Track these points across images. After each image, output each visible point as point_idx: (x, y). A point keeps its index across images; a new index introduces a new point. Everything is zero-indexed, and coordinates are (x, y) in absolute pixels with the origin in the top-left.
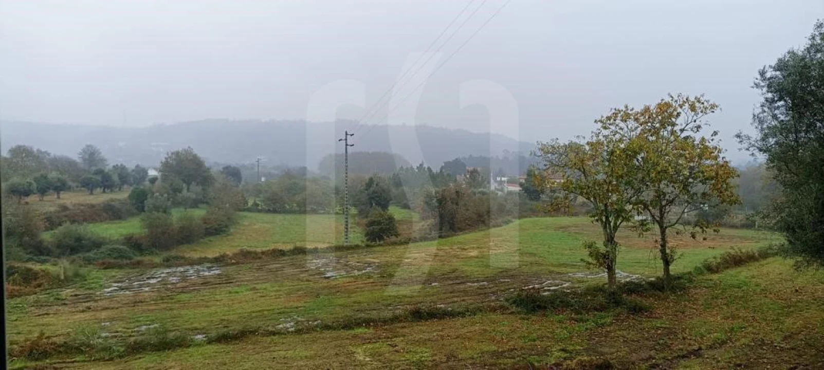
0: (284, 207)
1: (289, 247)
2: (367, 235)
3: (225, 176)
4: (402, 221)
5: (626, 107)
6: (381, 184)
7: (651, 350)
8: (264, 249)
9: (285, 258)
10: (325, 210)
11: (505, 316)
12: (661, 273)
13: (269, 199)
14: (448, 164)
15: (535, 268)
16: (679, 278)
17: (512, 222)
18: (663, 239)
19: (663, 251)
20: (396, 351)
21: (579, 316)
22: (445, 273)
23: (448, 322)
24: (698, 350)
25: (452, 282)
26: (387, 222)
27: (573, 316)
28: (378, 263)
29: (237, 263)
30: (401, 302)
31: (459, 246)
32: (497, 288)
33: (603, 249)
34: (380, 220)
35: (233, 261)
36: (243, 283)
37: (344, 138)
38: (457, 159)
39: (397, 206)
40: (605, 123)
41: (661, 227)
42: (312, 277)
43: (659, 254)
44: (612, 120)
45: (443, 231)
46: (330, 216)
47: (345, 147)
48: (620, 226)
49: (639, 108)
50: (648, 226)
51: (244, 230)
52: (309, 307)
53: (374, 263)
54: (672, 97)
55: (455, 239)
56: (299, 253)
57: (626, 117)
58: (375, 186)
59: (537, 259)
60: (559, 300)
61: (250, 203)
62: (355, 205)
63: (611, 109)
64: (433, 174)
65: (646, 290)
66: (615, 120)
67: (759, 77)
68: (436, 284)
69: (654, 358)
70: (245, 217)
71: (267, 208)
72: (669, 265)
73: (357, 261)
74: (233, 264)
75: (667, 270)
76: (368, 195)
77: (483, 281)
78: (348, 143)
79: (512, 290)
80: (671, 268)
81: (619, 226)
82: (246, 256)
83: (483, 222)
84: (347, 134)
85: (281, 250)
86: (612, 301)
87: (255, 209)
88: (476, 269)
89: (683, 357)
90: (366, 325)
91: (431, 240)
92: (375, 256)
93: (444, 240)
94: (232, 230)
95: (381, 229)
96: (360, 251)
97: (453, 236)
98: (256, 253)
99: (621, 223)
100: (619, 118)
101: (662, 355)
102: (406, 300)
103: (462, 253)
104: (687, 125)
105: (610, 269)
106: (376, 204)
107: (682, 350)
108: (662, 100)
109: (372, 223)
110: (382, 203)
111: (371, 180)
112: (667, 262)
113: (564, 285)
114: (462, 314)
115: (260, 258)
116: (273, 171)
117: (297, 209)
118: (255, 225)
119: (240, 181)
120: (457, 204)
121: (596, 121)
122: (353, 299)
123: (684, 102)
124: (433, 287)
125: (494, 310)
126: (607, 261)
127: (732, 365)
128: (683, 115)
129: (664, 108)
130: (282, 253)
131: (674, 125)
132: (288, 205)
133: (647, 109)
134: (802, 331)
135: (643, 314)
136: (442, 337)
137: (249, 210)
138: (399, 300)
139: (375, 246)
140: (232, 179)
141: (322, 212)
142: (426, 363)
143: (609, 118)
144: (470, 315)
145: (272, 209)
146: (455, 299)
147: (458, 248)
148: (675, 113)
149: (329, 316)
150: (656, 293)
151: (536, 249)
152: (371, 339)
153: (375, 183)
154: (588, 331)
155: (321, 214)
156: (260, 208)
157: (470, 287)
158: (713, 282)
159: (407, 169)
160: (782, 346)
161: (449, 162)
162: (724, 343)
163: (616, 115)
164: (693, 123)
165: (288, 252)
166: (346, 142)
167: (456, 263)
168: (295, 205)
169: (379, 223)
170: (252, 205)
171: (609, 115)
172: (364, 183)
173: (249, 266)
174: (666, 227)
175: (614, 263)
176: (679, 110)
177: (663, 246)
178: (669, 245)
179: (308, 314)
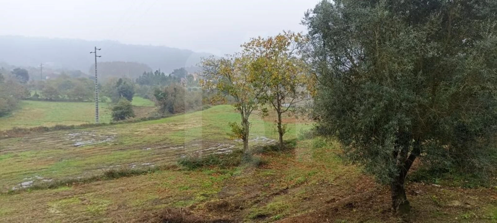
0: (58, 97)
1: (54, 125)
2: (113, 116)
3: (15, 75)
4: (142, 106)
5: (259, 37)
6: (128, 83)
7: (259, 191)
8: (33, 127)
9: (48, 133)
10: (88, 99)
11: (174, 172)
12: (278, 140)
13: (46, 92)
14: (176, 71)
15: (216, 137)
16: (289, 143)
17: (210, 107)
18: (280, 120)
19: (279, 127)
20: (83, 204)
21: (222, 170)
22: (159, 140)
23: (134, 179)
24: (286, 189)
25: (161, 147)
26: (127, 108)
27: (219, 170)
28: (116, 135)
29: (9, 137)
30: (120, 162)
31: (173, 123)
32: (188, 150)
33: (241, 127)
34: (122, 107)
35: (6, 136)
36: (9, 152)
37: (94, 51)
38: (182, 68)
39: (141, 97)
40: (247, 46)
41: (279, 112)
42: (64, 146)
43: (277, 129)
44: (251, 45)
45: (165, 113)
46: (92, 103)
47: (95, 57)
48: (252, 112)
49: (266, 39)
50: (268, 113)
51: (24, 113)
52: (51, 168)
53: (113, 135)
54: (285, 33)
55: (172, 118)
56: (60, 129)
57: (259, 44)
58: (123, 84)
59: (220, 131)
60: (212, 160)
61: (33, 94)
62: (110, 97)
63: (251, 38)
64: (165, 77)
65: (269, 151)
66: (253, 45)
67: (304, 17)
68: (150, 149)
69: (259, 196)
70: (28, 104)
71: (45, 98)
72: (282, 135)
73: (102, 134)
74: (6, 138)
75: (281, 138)
76: (118, 89)
77: (181, 146)
78: (97, 55)
79: (198, 151)
80: (283, 136)
81: (250, 113)
82: (17, 132)
83: (192, 107)
84: (96, 49)
85: (45, 128)
86: (245, 159)
87: (36, 98)
88: (180, 138)
89: (277, 194)
90: (69, 185)
91: (156, 119)
92: (114, 130)
93: (165, 119)
94: (14, 114)
95: (122, 113)
96: (106, 127)
97: (172, 116)
98: (25, 130)
99: (252, 110)
100: (255, 44)
101: (264, 193)
102: (125, 160)
103: (174, 127)
104: (293, 50)
105: (245, 139)
106: (124, 96)
107: (277, 189)
108: (279, 34)
109: (116, 109)
110: (128, 95)
111: (120, 80)
112: (281, 134)
113: (230, 147)
114: (145, 173)
115: (28, 133)
116: (55, 73)
117: (68, 98)
118: (34, 109)
119: (27, 78)
120: (175, 96)
121: (241, 46)
122: (86, 162)
123: (291, 36)
124: (147, 151)
125: (168, 168)
126: (244, 135)
127: (301, 199)
128: (291, 44)
129: (280, 39)
130: (46, 129)
131: (285, 50)
132: (61, 96)
133: (270, 40)
134: (346, 174)
135: (262, 167)
136: (123, 191)
137: (31, 99)
138: (119, 161)
139: (117, 124)
140: (22, 77)
141: (86, 100)
142: (100, 212)
143: (249, 44)
144: (150, 173)
145: (49, 99)
146: (158, 159)
147: (172, 124)
148: (287, 43)
149: (63, 174)
150: (274, 153)
151: (221, 124)
152: (68, 195)
153: (123, 82)
154: (225, 180)
155: (85, 102)
156: (39, 97)
157: (172, 150)
158: (308, 144)
159: (148, 73)
160: (333, 184)
161: (177, 70)
162: (302, 183)
163: (253, 42)
164: (296, 49)
165: (51, 128)
166: (96, 54)
167: (168, 134)
168: (66, 96)
169: (121, 108)
170: (34, 96)
171: (250, 42)
172: (115, 82)
173: (18, 139)
174: (281, 113)
175: (247, 135)
176: (289, 41)
177: (279, 124)
178: (282, 123)
179: (47, 174)
